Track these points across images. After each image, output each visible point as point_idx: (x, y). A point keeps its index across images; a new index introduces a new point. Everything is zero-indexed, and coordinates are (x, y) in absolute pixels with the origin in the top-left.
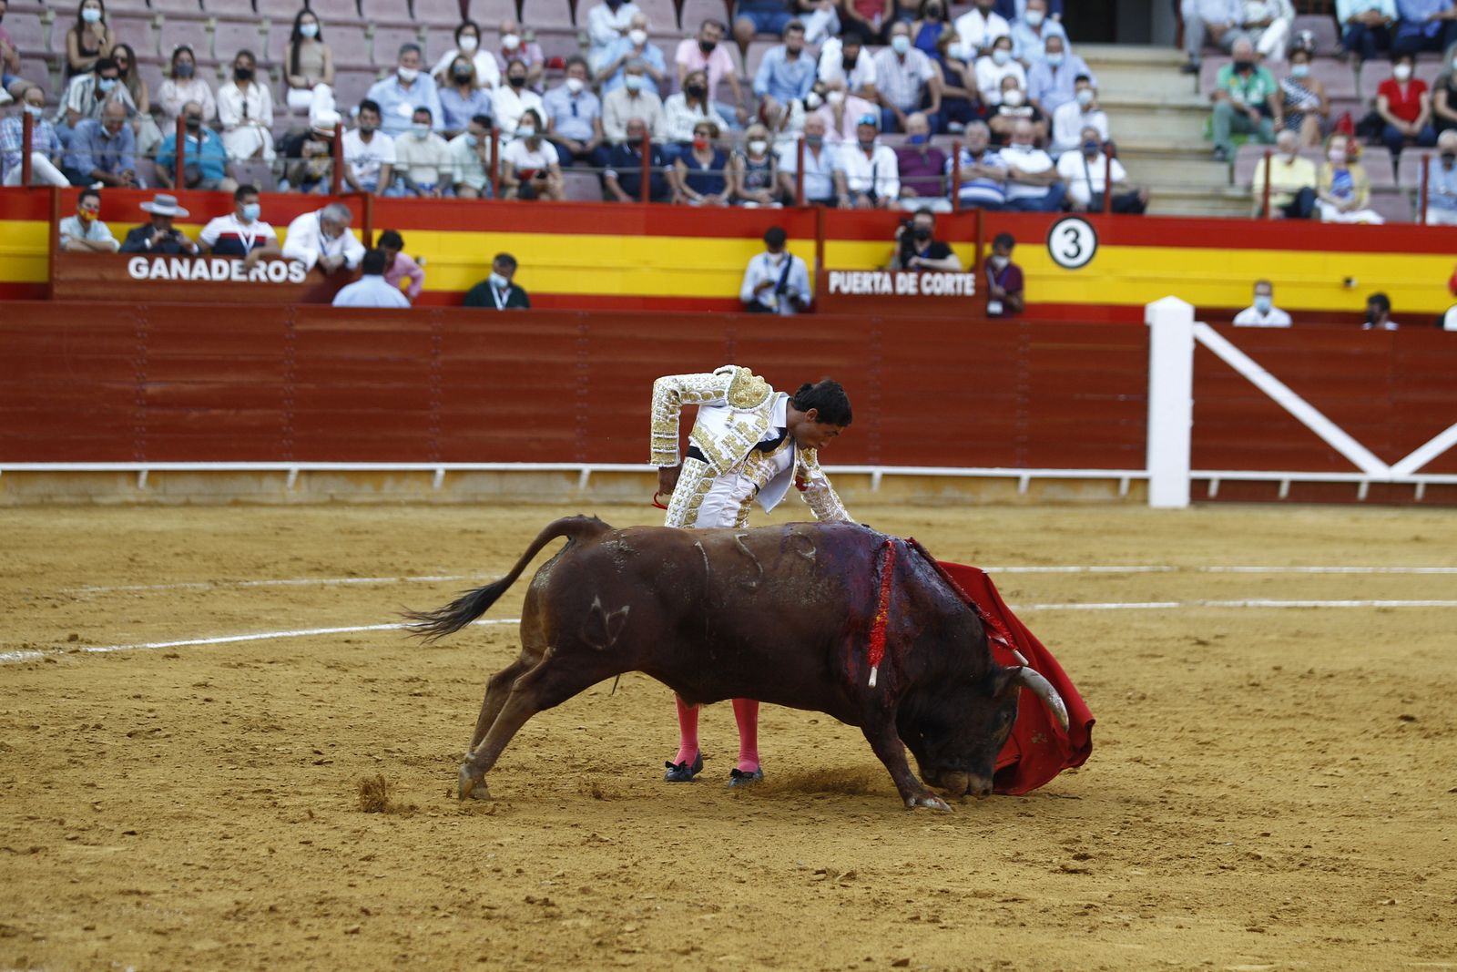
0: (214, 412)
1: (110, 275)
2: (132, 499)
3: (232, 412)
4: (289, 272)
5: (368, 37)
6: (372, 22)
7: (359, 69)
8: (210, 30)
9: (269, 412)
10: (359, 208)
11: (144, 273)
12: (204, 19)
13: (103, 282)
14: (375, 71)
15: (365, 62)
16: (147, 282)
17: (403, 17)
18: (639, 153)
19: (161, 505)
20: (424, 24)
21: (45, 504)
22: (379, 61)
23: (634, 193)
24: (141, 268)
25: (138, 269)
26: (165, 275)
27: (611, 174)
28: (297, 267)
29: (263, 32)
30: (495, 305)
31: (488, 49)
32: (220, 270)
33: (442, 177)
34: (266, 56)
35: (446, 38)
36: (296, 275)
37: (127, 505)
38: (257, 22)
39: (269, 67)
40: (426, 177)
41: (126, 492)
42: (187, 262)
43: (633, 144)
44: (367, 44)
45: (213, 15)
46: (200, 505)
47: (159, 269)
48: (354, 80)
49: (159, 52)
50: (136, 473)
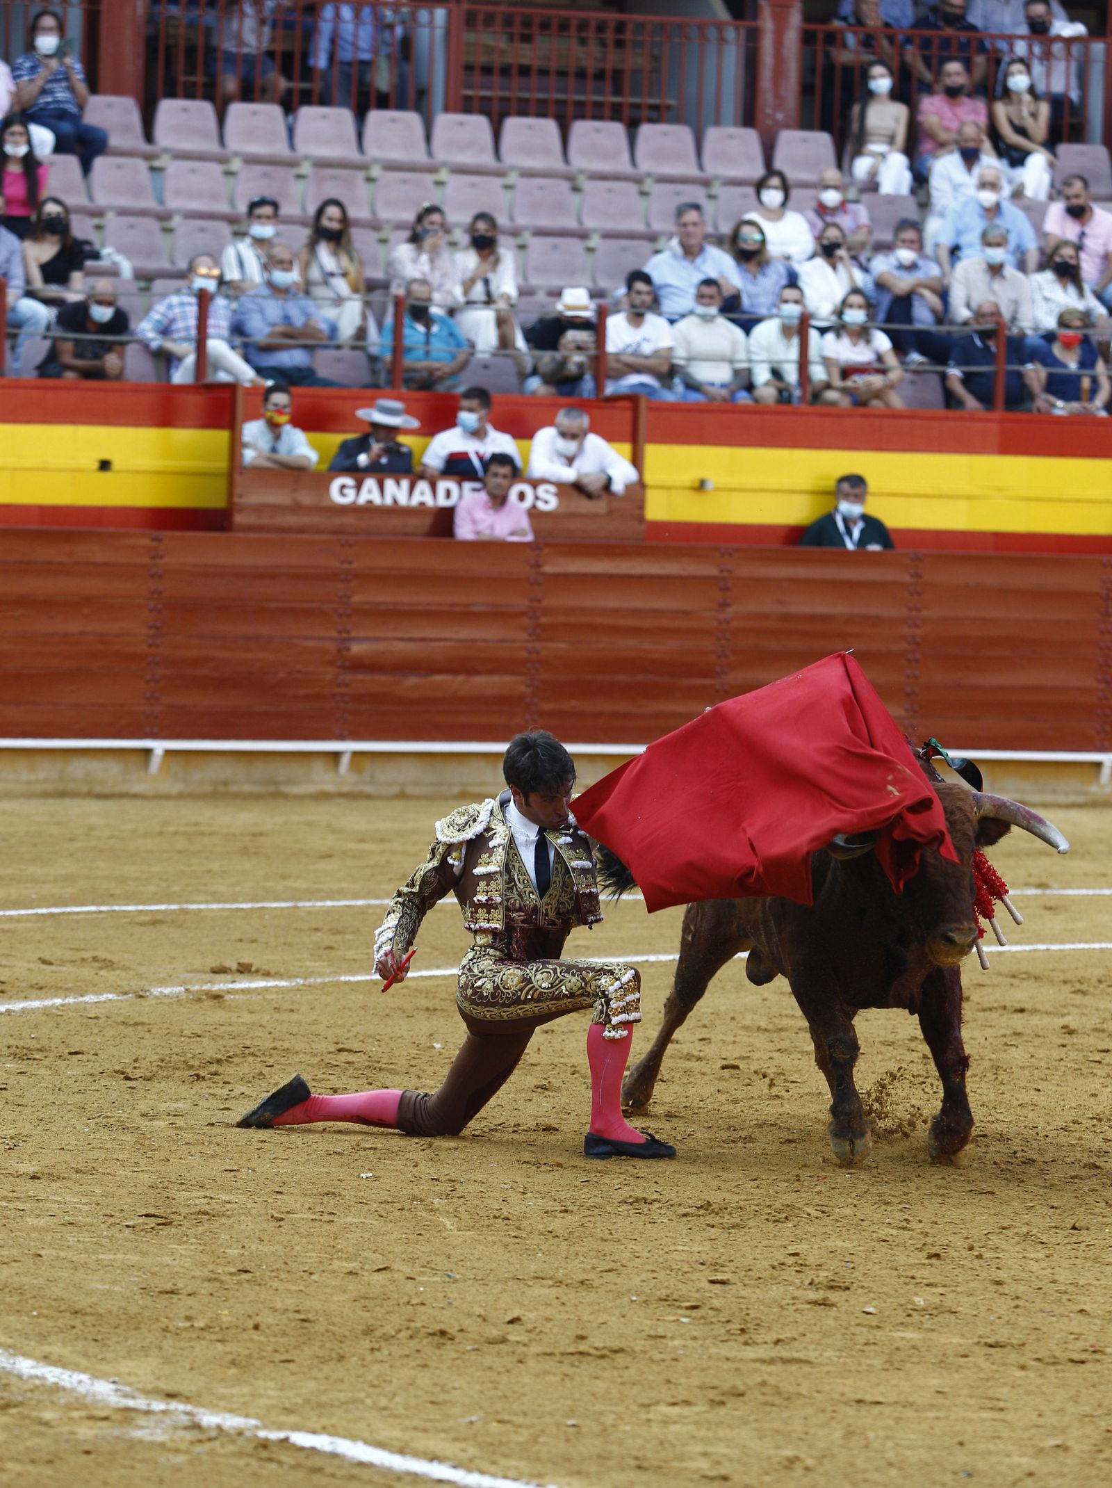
0: (438, 678)
1: (306, 498)
2: (330, 788)
3: (460, 678)
4: (537, 498)
5: (644, 194)
6: (648, 175)
7: (631, 236)
8: (440, 184)
9: (507, 679)
10: (627, 415)
11: (349, 498)
12: (433, 170)
13: (297, 508)
14: (652, 238)
15: (639, 227)
16: (353, 509)
17: (691, 170)
18: (992, 344)
19: (368, 797)
20: (716, 177)
21: (219, 794)
22: (657, 226)
23: (986, 398)
24: (346, 491)
25: (341, 491)
26: (377, 500)
27: (955, 372)
28: (547, 492)
29: (508, 187)
30: (843, 544)
31: (799, 210)
32: (448, 494)
33: (736, 373)
34: (512, 218)
35: (745, 196)
36: (546, 502)
37: (324, 796)
38: (501, 174)
39: (515, 233)
40: (714, 374)
41: (323, 779)
42: (405, 483)
43: (985, 335)
44: (642, 203)
45: (444, 164)
46: (418, 798)
47: (370, 492)
48: (624, 249)
49: (374, 212)
50: (336, 756)
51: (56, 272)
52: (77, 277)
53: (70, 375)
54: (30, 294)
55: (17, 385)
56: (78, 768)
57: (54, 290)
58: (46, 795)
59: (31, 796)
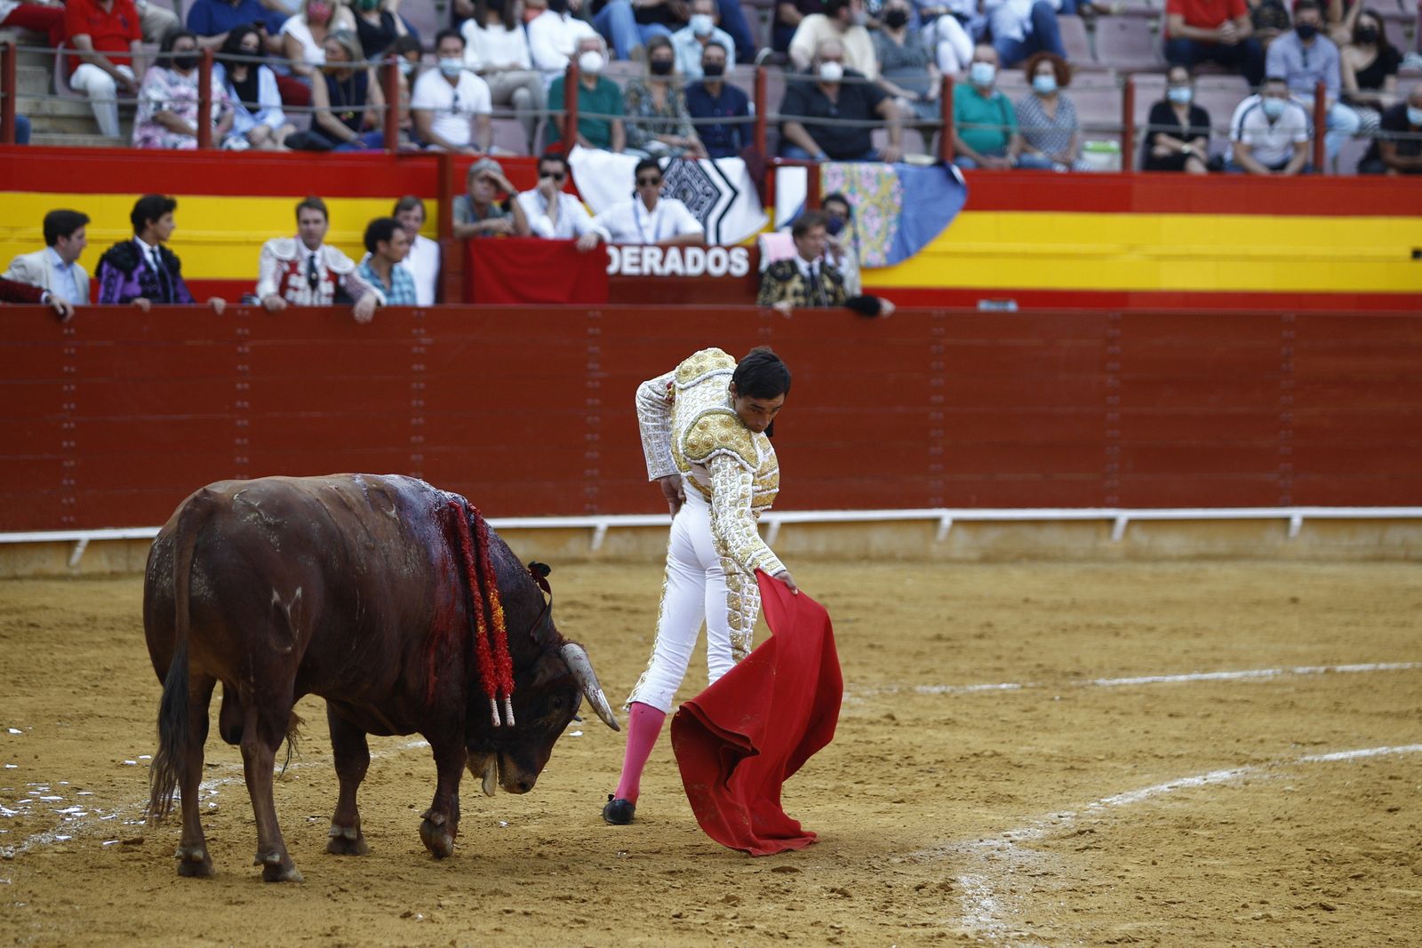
51: (1371, 78)
52: (1391, 81)
53: (1392, 173)
54: (1346, 99)
55: (1337, 181)
56: (1395, 535)
57: (1368, 95)
58: (1366, 560)
59: (1351, 560)
